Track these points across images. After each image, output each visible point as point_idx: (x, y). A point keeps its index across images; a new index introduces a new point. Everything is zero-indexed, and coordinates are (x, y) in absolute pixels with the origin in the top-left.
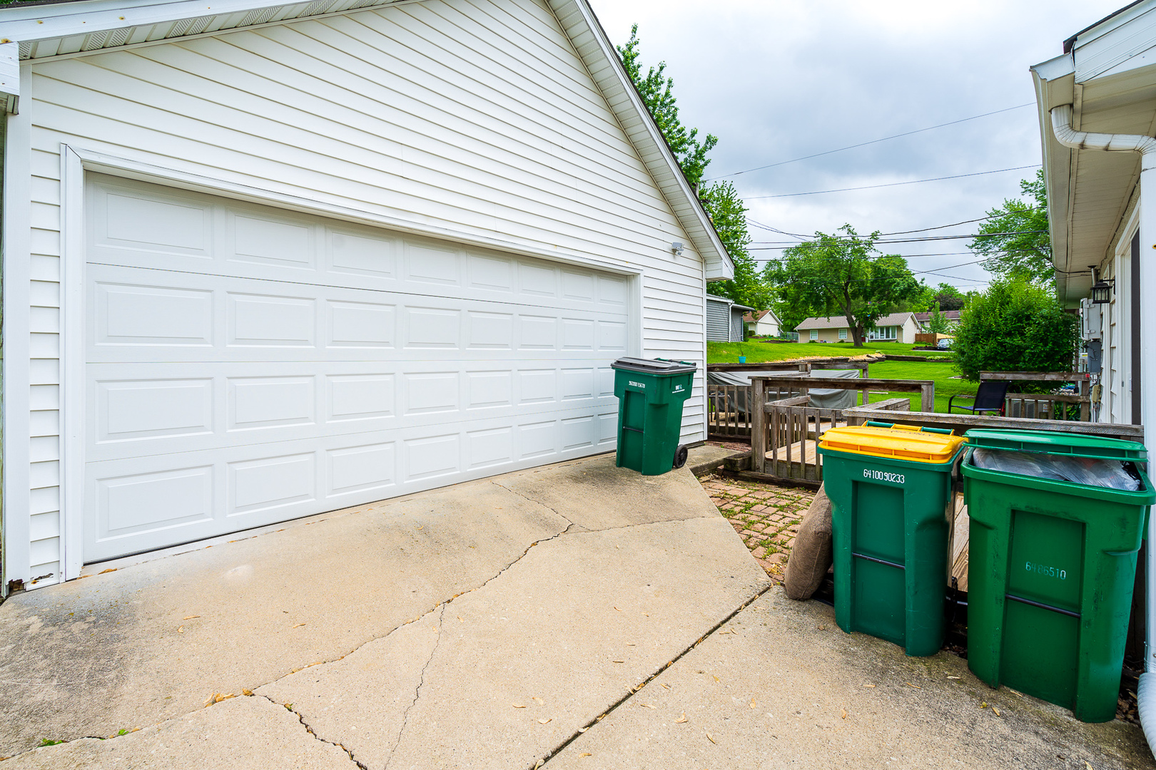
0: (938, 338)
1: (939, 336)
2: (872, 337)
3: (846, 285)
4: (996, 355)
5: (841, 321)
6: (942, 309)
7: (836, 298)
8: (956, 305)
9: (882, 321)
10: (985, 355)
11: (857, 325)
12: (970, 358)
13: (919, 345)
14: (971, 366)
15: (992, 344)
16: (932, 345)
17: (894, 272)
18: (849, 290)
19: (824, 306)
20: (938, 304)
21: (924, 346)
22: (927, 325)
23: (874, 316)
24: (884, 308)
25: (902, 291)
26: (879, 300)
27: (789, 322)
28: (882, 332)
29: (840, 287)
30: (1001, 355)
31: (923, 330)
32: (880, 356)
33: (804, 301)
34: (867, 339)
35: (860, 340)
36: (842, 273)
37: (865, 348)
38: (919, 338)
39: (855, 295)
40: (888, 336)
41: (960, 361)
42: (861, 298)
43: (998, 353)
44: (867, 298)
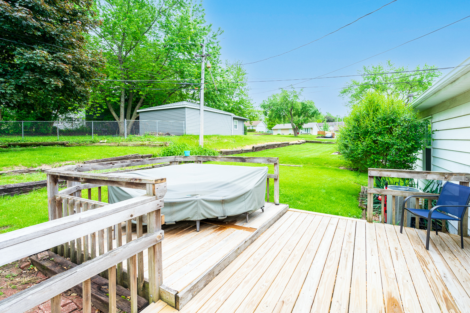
0: (326, 133)
1: (326, 132)
2: (301, 132)
3: (291, 110)
4: (370, 149)
5: (289, 126)
6: (327, 122)
7: (287, 116)
8: (332, 120)
9: (305, 126)
10: (364, 149)
11: (295, 127)
12: (352, 151)
13: (319, 136)
14: (352, 157)
15: (368, 141)
16: (324, 136)
17: (309, 105)
18: (292, 113)
19: (282, 119)
20: (326, 119)
21: (321, 136)
22: (322, 128)
23: (302, 124)
24: (306, 120)
25: (312, 113)
26: (304, 117)
27: (270, 126)
28: (305, 130)
29: (288, 111)
30: (374, 149)
31: (320, 130)
32: (303, 141)
33: (274, 117)
34: (300, 133)
35: (296, 133)
36: (289, 105)
37: (298, 137)
38: (319, 133)
39: (295, 115)
40: (307, 132)
41: (344, 153)
42: (297, 116)
43: (372, 148)
44: (299, 116)
